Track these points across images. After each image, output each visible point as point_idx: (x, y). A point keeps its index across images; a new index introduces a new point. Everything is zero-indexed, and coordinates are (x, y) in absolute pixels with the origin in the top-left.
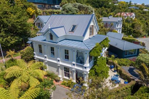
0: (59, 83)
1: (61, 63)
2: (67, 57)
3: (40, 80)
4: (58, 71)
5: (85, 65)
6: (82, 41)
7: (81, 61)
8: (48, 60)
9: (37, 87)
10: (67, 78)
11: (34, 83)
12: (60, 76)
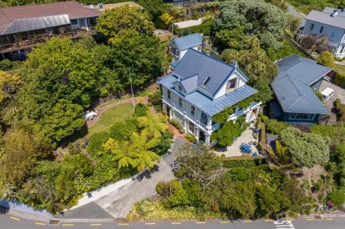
0: (183, 135)
1: (186, 117)
2: (193, 113)
3: (162, 133)
4: (183, 123)
5: (207, 127)
6: (212, 100)
7: (205, 122)
8: (175, 108)
9: (158, 138)
10: (191, 133)
11: (157, 135)
12: (185, 128)
